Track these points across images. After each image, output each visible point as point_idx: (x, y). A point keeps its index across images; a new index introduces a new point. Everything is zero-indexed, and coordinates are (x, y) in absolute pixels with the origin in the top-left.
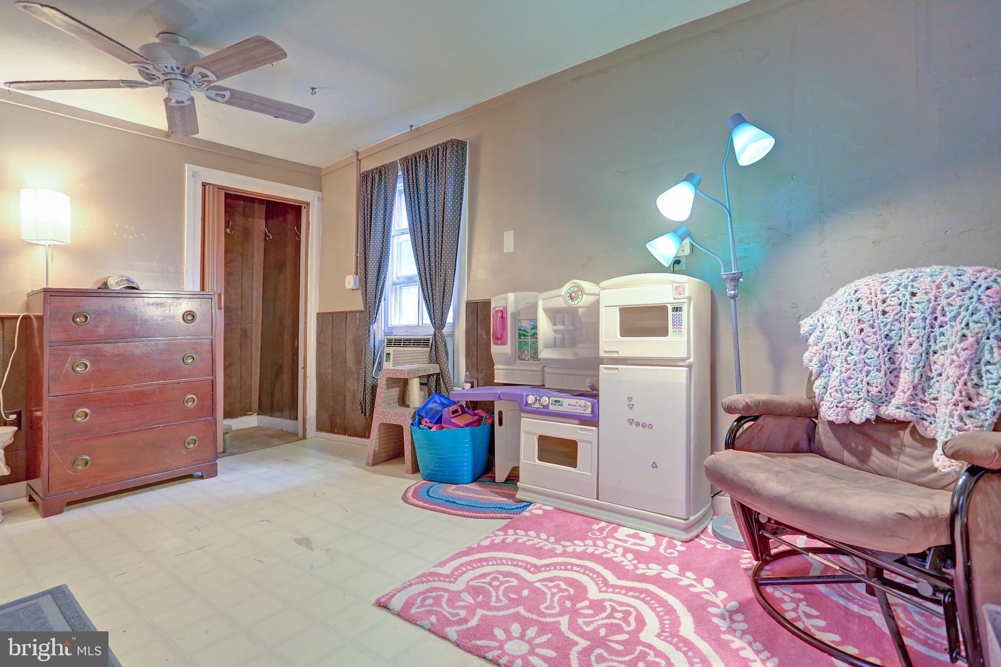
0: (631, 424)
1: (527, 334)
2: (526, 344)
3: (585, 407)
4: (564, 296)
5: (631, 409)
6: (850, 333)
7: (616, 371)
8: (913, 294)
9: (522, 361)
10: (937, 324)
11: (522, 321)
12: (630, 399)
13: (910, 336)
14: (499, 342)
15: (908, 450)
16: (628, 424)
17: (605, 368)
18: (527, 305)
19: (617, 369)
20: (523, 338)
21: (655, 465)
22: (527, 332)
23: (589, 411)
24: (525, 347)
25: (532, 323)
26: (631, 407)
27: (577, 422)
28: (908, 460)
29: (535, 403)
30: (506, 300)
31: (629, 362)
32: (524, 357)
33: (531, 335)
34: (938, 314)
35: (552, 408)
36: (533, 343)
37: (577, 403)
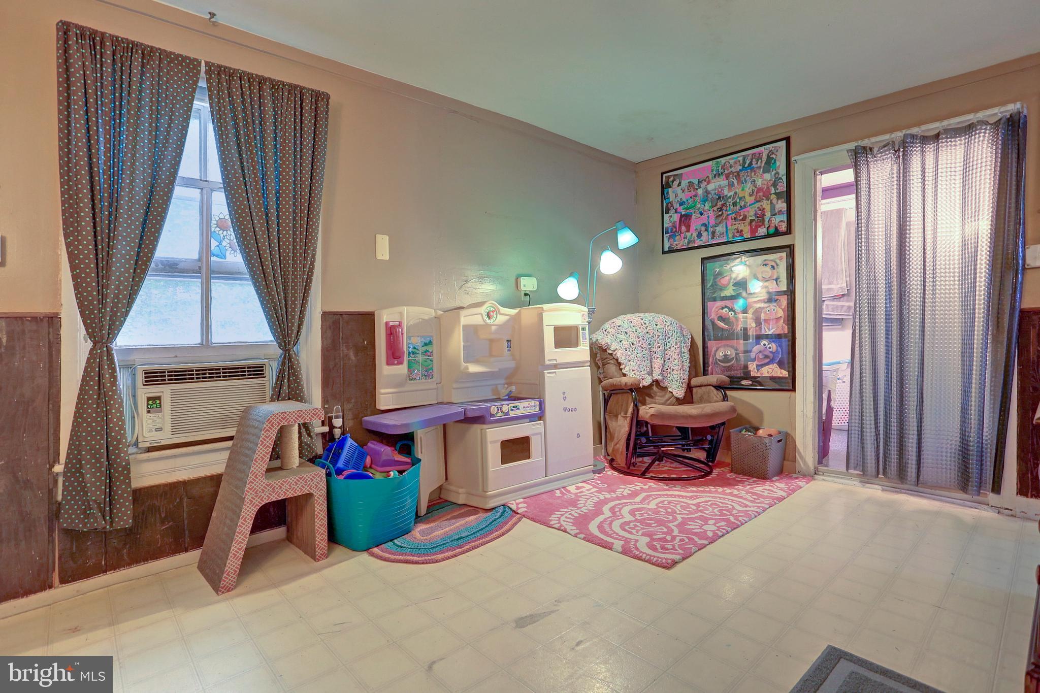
0: (565, 411)
1: (417, 352)
2: (417, 362)
3: (535, 406)
4: (482, 315)
5: (565, 400)
6: (635, 343)
7: (555, 374)
8: (656, 325)
9: (413, 382)
10: (667, 337)
11: (412, 338)
12: (564, 393)
13: (658, 343)
14: (396, 362)
15: (658, 394)
16: (563, 411)
17: (548, 373)
18: (418, 321)
19: (555, 372)
20: (413, 356)
21: (579, 436)
22: (417, 349)
23: (537, 409)
24: (414, 365)
25: (423, 339)
26: (565, 398)
27: (528, 420)
28: (659, 398)
29: (498, 412)
30: (401, 314)
31: (559, 367)
32: (414, 377)
33: (422, 353)
34: (667, 334)
35: (513, 414)
36: (426, 361)
37: (529, 404)
